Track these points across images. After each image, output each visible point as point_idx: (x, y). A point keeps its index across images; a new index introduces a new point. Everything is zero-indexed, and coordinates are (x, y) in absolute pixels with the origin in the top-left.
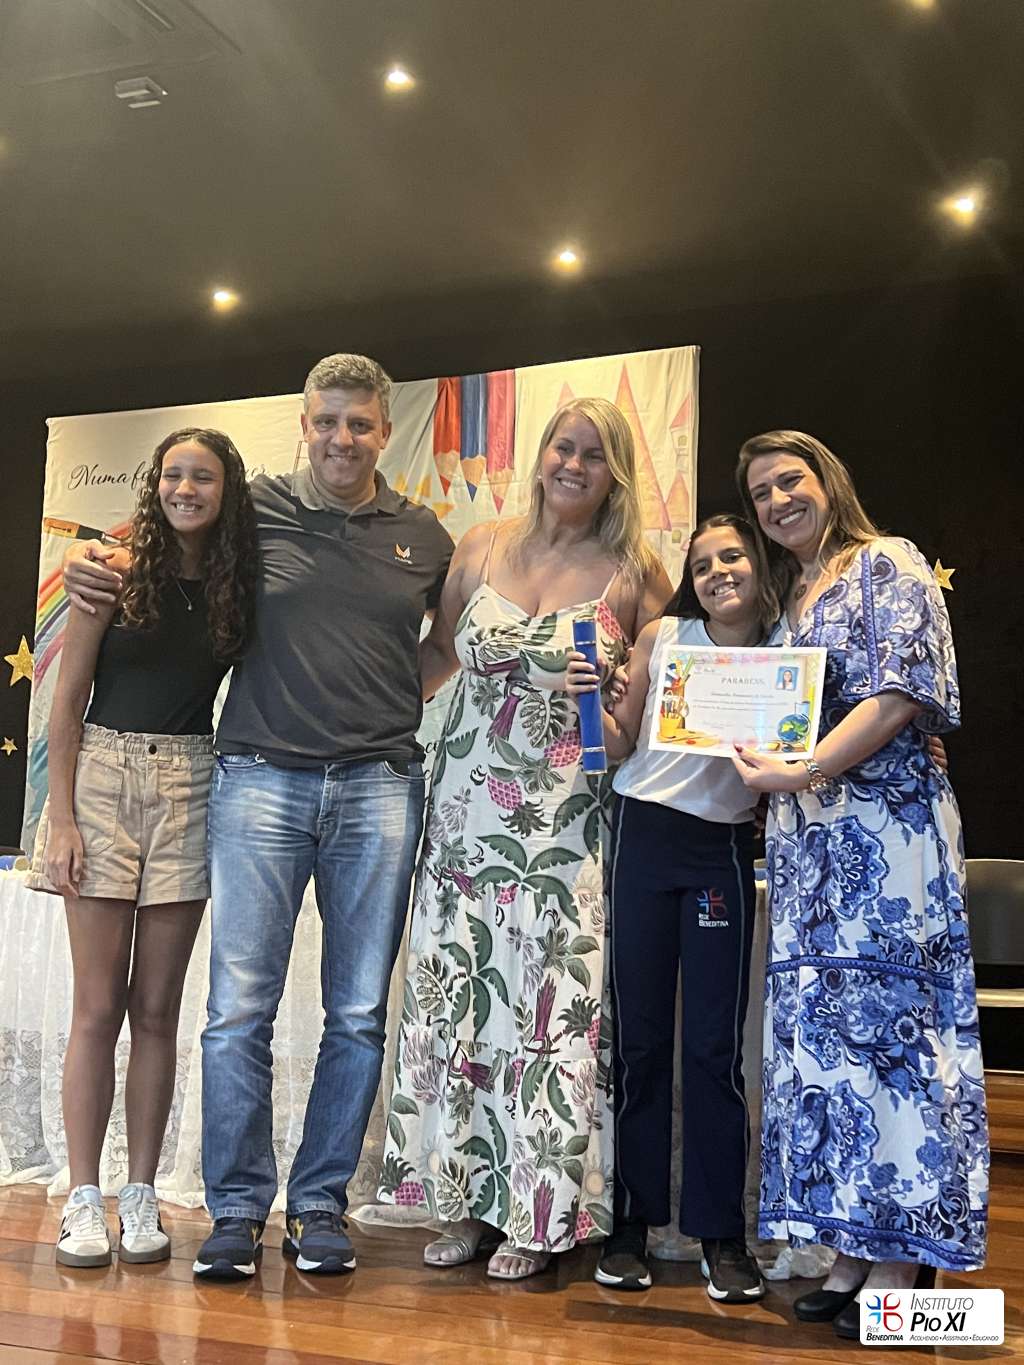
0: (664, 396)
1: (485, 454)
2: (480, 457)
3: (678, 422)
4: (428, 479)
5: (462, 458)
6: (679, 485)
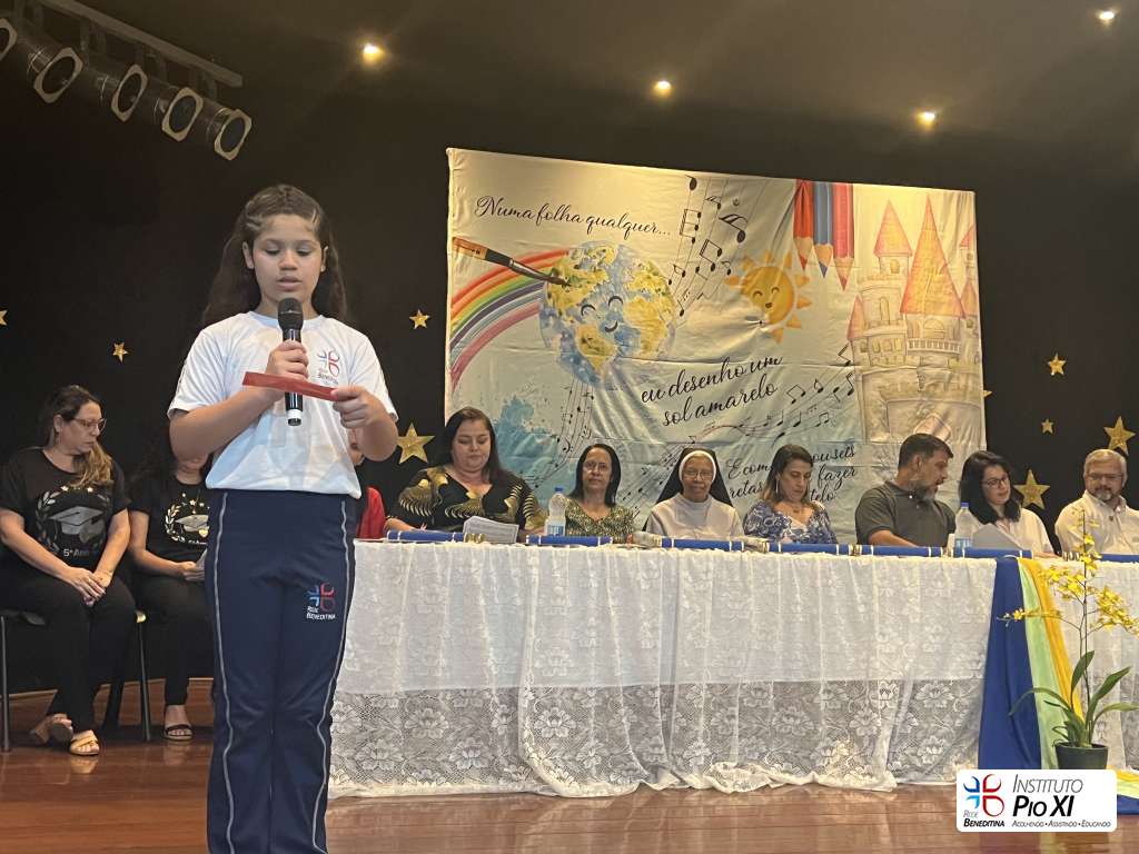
0: (954, 224)
1: (833, 243)
2: (828, 245)
3: (965, 244)
4: (789, 256)
5: (815, 243)
6: (969, 288)
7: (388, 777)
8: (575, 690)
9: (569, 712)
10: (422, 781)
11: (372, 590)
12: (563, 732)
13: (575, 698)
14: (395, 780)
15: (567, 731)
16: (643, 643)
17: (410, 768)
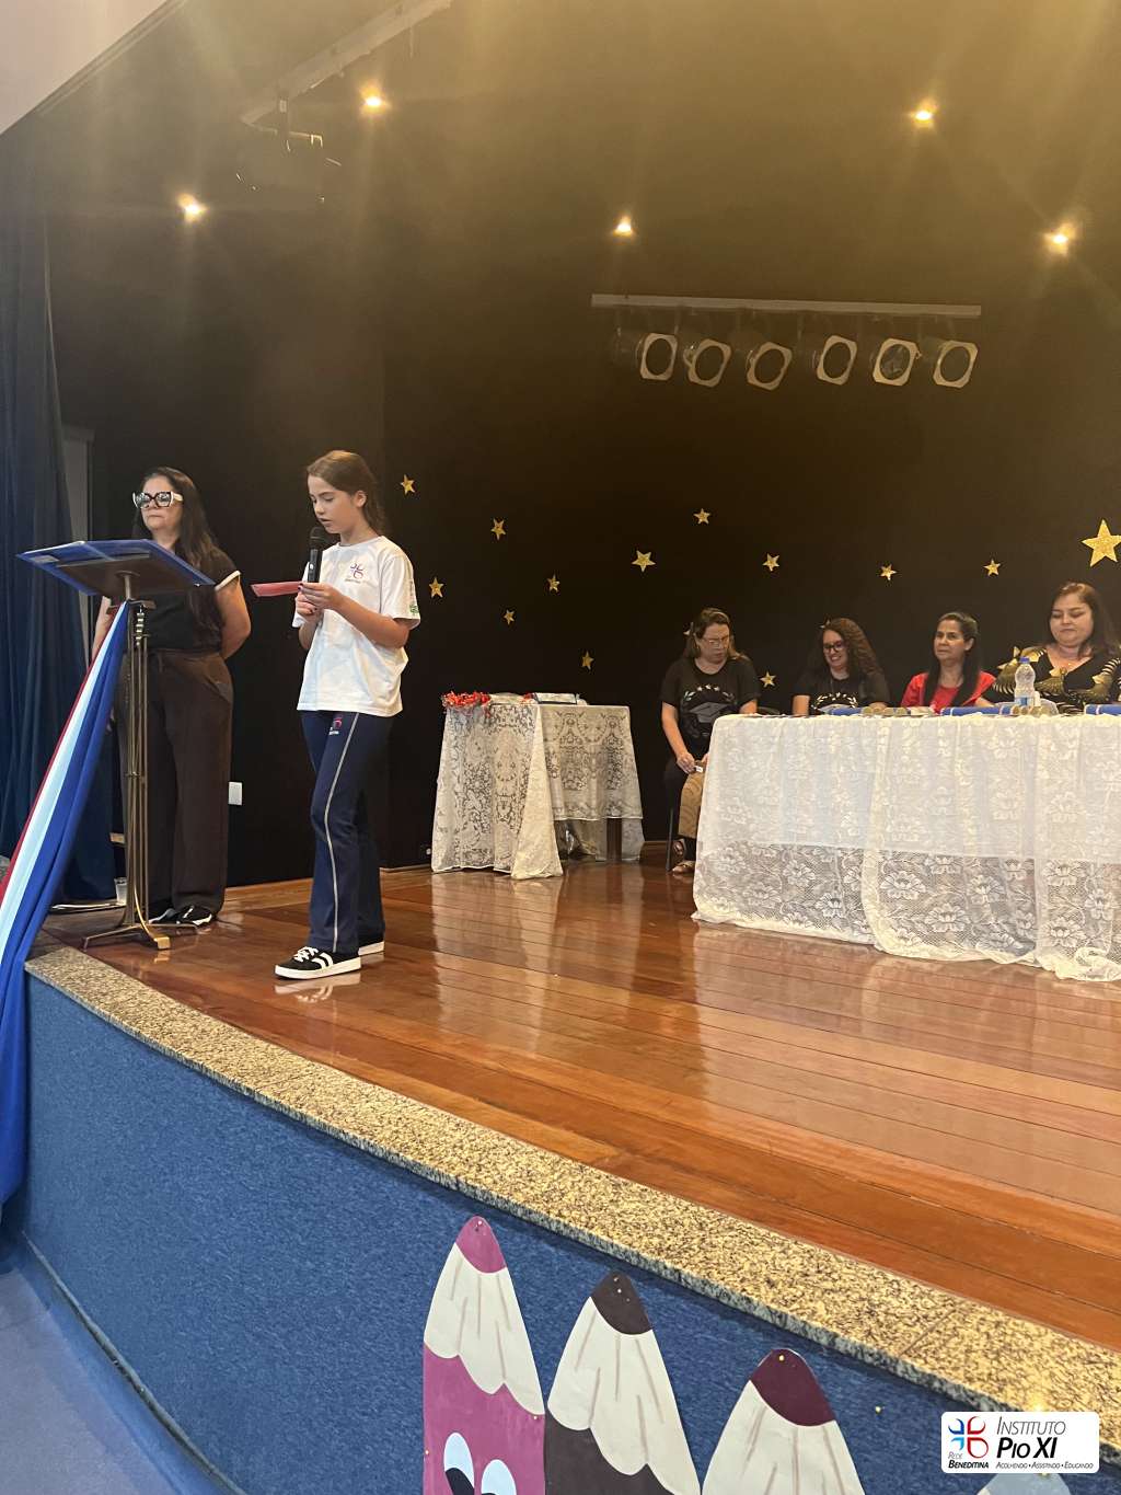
7: (769, 914)
8: (927, 856)
9: (919, 876)
10: (794, 922)
11: (752, 758)
12: (912, 895)
13: (926, 864)
14: (774, 918)
15: (917, 894)
16: (995, 814)
17: (787, 911)
